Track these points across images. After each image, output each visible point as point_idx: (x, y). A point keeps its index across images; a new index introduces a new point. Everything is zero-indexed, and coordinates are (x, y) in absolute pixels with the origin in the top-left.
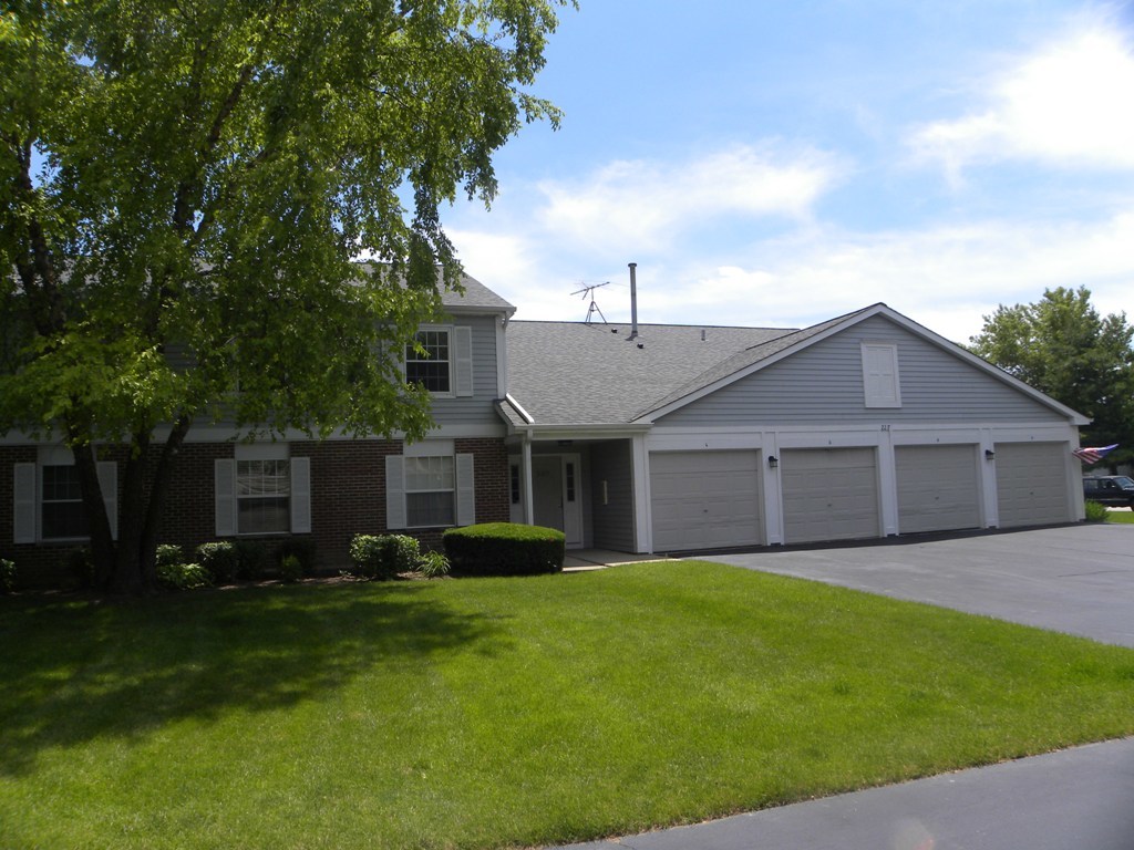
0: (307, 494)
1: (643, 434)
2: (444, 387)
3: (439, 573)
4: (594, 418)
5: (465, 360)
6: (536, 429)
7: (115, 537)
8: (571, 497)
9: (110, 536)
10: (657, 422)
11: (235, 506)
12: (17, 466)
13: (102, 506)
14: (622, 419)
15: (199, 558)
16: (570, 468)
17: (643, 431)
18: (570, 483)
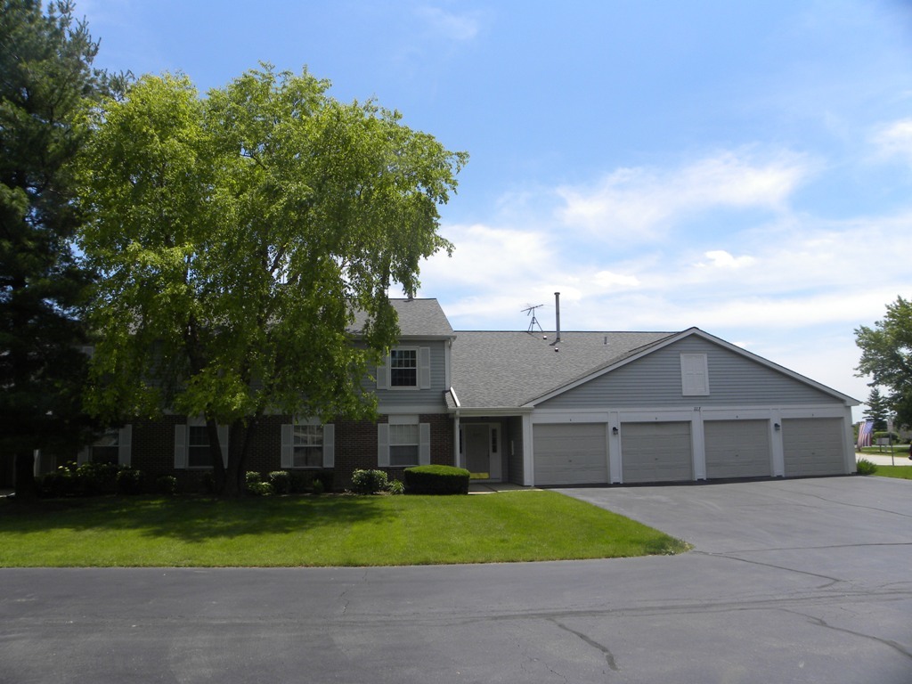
0: (332, 445)
1: (529, 413)
2: (414, 383)
3: (398, 492)
4: (500, 404)
5: (427, 367)
6: (461, 410)
7: (226, 466)
8: (495, 450)
9: (223, 465)
10: (536, 406)
11: (292, 452)
12: (177, 426)
13: (219, 450)
14: (516, 405)
15: (268, 479)
16: (494, 431)
17: (529, 412)
18: (494, 441)
